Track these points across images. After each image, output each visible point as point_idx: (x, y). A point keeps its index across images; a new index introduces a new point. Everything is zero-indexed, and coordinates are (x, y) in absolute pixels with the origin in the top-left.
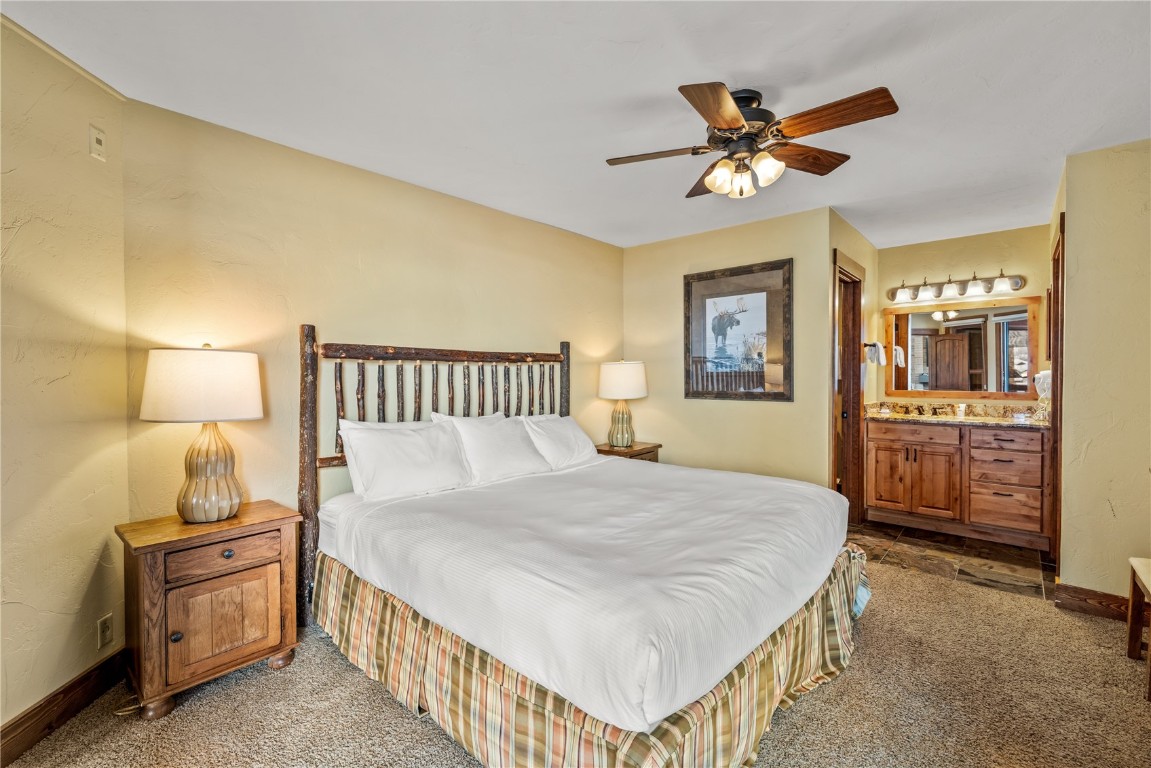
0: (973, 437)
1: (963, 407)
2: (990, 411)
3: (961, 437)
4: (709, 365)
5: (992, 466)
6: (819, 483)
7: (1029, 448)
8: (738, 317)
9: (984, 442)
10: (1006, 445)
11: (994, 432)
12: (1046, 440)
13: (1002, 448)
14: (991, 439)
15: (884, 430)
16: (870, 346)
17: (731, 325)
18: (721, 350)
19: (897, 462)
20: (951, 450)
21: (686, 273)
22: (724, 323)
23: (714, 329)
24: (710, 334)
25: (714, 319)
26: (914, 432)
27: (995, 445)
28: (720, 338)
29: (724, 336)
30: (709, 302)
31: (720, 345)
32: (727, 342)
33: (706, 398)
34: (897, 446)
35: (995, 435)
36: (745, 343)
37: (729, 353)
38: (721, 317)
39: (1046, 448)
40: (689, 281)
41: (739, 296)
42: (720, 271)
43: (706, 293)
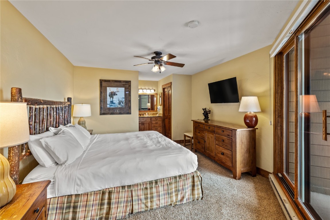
0: (152, 119)
1: (147, 113)
2: (151, 114)
3: (150, 119)
4: (108, 105)
5: (155, 124)
6: (137, 131)
7: (160, 120)
8: (117, 93)
10: (157, 120)
12: (162, 118)
14: (155, 119)
17: (115, 95)
18: (112, 102)
19: (140, 126)
20: (149, 122)
21: (100, 79)
22: (112, 95)
23: (109, 96)
24: (108, 97)
25: (109, 93)
26: (143, 119)
28: (111, 98)
29: (113, 98)
30: (108, 88)
31: (111, 100)
32: (114, 100)
33: (107, 115)
34: (140, 122)
36: (119, 100)
37: (114, 102)
38: (112, 93)
39: (162, 120)
40: (101, 81)
41: (117, 88)
42: (112, 80)
43: (107, 85)
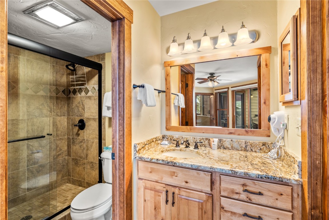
0: (223, 185)
3: (212, 183)
7: (279, 204)
9: (233, 192)
10: (254, 197)
11: (243, 181)
12: (295, 195)
13: (250, 201)
14: (239, 189)
15: (150, 170)
16: (139, 86)
19: (159, 202)
20: (204, 197)
26: (173, 174)
27: (243, 196)
34: (159, 187)
35: (244, 185)
39: (295, 204)
